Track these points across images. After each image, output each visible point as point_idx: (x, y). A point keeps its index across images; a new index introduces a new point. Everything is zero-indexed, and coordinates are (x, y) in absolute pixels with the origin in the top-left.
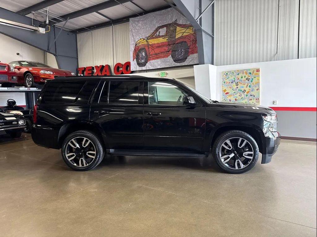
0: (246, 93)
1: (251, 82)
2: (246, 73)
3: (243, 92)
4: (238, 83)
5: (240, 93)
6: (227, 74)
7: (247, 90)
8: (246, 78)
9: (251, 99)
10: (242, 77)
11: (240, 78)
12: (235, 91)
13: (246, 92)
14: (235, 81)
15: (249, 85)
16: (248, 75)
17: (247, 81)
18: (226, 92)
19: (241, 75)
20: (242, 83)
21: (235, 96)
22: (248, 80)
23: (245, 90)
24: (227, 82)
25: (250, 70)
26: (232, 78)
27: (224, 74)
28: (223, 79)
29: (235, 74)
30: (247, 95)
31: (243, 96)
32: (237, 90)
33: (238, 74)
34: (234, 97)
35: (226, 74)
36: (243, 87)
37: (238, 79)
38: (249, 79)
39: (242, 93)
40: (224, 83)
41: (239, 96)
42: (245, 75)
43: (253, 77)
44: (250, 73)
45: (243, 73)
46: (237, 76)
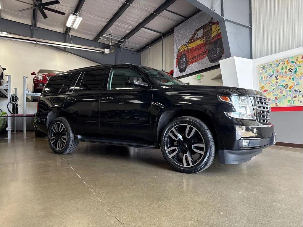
0: (288, 89)
1: (295, 73)
2: (288, 63)
3: (285, 87)
4: (277, 76)
5: (281, 90)
6: (264, 67)
7: (290, 84)
8: (288, 69)
9: (296, 96)
10: (282, 69)
11: (280, 70)
12: (275, 88)
13: (289, 87)
14: (274, 74)
15: (292, 78)
16: (290, 65)
17: (289, 72)
18: (264, 90)
19: (281, 66)
20: (283, 76)
21: (275, 93)
22: (291, 72)
23: (287, 85)
24: (265, 77)
25: (292, 57)
26: (270, 71)
27: (261, 68)
28: (260, 74)
29: (273, 66)
30: (290, 91)
31: (285, 93)
32: (277, 86)
33: (278, 66)
34: (273, 95)
35: (262, 67)
36: (284, 81)
37: (278, 71)
38: (292, 69)
39: (283, 89)
40: (262, 78)
41: (280, 93)
42: (286, 64)
43: (297, 67)
44: (293, 62)
45: (284, 63)
46: (276, 68)
